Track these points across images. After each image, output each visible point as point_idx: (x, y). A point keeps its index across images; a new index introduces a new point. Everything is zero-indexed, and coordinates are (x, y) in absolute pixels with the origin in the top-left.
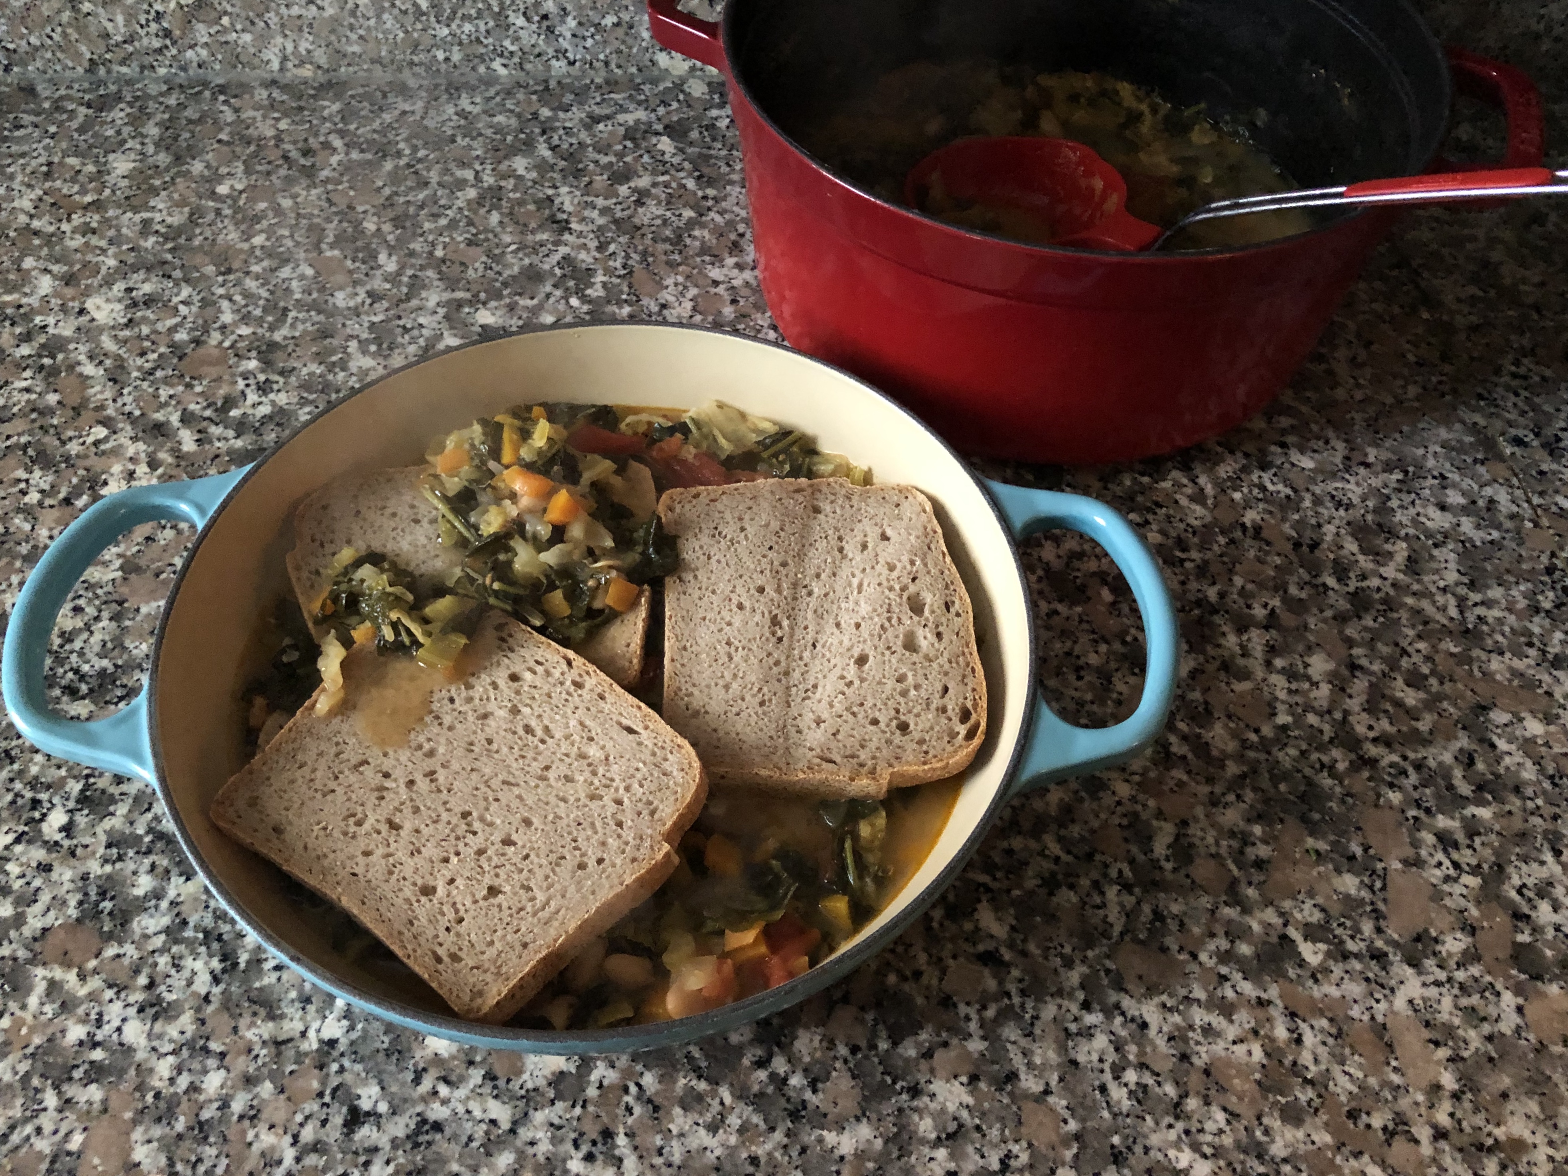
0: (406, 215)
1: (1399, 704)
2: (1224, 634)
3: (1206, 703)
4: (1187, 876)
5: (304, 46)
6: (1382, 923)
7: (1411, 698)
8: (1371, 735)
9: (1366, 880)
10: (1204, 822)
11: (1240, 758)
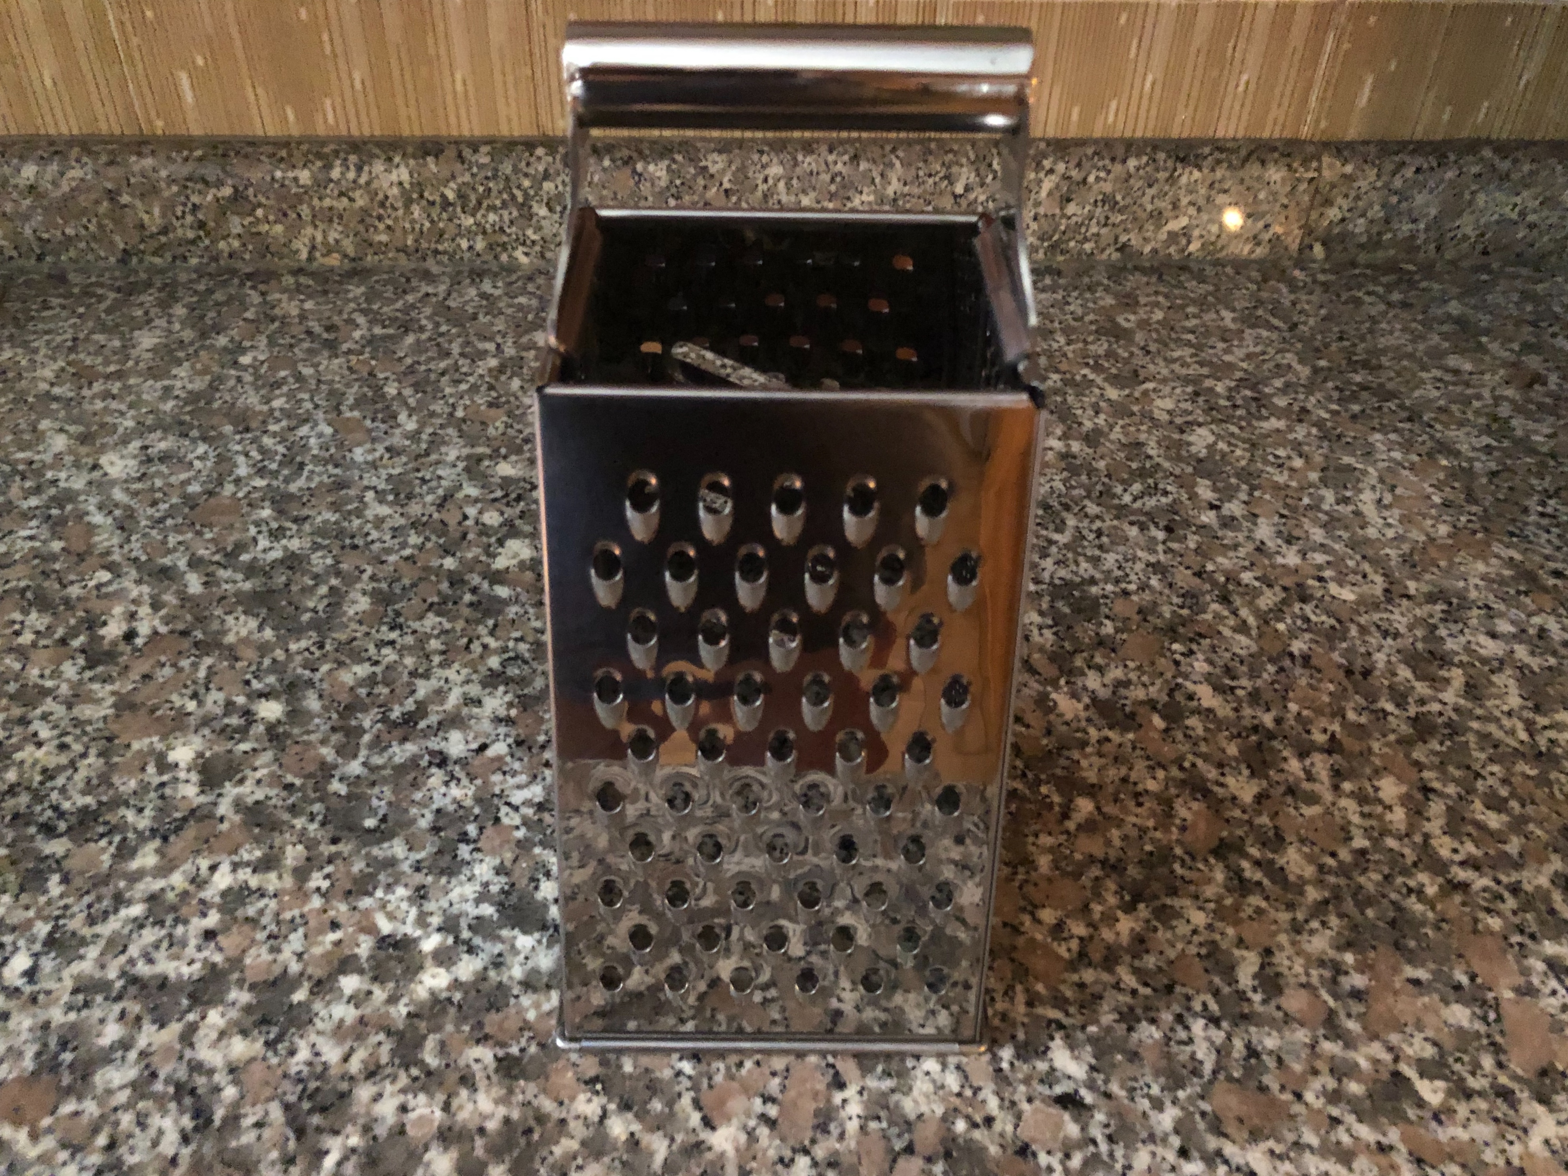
0: (427, 381)
1: (1481, 827)
2: (1285, 759)
3: (1276, 828)
4: (1279, 1008)
5: (333, 236)
6: (1503, 1058)
7: (1494, 821)
8: (1457, 858)
9: (1478, 1011)
10: (1289, 950)
11: (1320, 883)
